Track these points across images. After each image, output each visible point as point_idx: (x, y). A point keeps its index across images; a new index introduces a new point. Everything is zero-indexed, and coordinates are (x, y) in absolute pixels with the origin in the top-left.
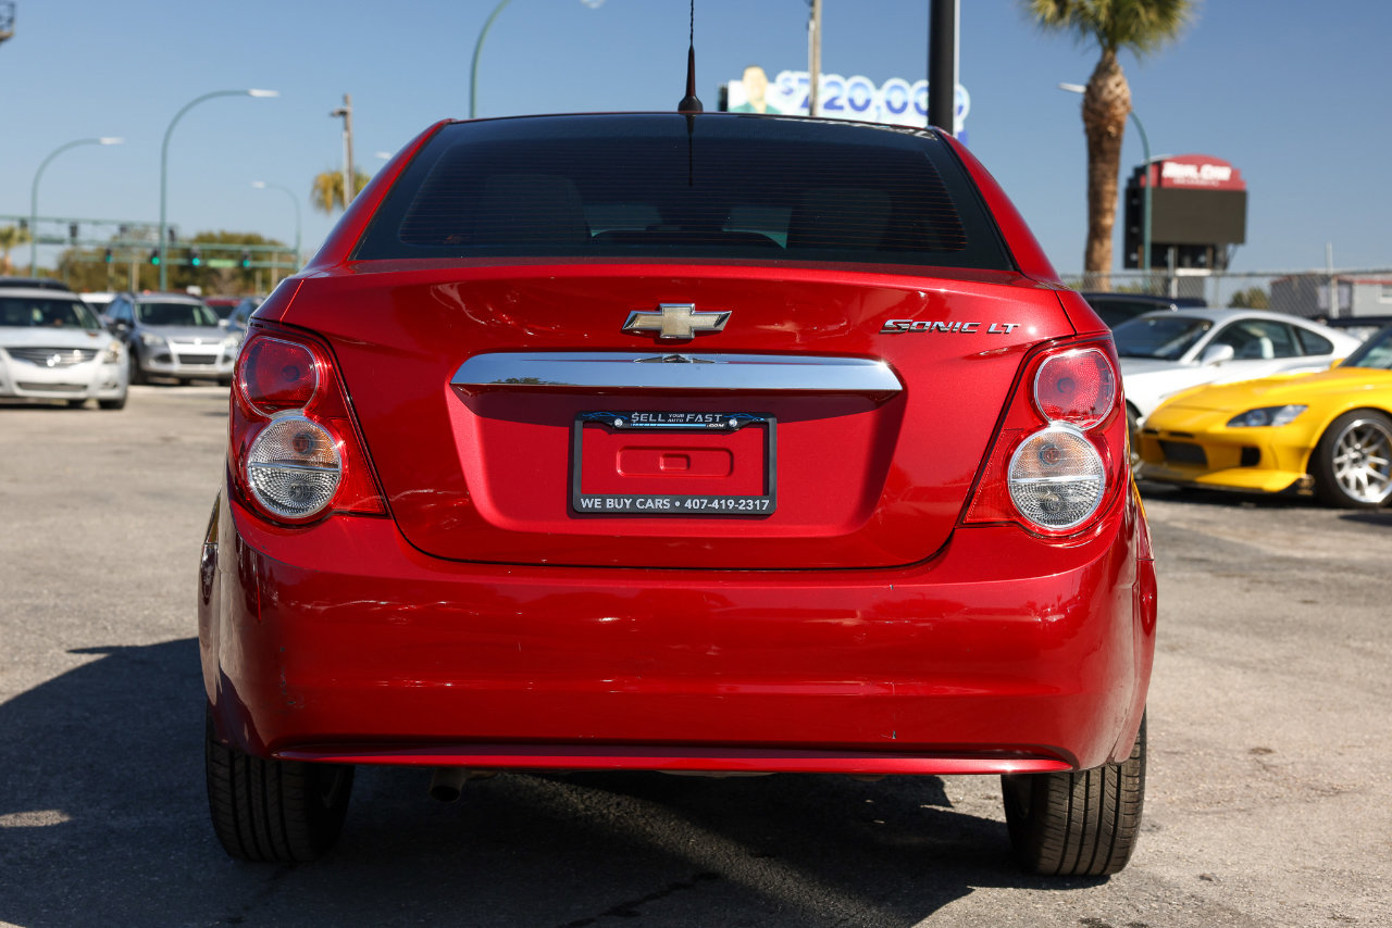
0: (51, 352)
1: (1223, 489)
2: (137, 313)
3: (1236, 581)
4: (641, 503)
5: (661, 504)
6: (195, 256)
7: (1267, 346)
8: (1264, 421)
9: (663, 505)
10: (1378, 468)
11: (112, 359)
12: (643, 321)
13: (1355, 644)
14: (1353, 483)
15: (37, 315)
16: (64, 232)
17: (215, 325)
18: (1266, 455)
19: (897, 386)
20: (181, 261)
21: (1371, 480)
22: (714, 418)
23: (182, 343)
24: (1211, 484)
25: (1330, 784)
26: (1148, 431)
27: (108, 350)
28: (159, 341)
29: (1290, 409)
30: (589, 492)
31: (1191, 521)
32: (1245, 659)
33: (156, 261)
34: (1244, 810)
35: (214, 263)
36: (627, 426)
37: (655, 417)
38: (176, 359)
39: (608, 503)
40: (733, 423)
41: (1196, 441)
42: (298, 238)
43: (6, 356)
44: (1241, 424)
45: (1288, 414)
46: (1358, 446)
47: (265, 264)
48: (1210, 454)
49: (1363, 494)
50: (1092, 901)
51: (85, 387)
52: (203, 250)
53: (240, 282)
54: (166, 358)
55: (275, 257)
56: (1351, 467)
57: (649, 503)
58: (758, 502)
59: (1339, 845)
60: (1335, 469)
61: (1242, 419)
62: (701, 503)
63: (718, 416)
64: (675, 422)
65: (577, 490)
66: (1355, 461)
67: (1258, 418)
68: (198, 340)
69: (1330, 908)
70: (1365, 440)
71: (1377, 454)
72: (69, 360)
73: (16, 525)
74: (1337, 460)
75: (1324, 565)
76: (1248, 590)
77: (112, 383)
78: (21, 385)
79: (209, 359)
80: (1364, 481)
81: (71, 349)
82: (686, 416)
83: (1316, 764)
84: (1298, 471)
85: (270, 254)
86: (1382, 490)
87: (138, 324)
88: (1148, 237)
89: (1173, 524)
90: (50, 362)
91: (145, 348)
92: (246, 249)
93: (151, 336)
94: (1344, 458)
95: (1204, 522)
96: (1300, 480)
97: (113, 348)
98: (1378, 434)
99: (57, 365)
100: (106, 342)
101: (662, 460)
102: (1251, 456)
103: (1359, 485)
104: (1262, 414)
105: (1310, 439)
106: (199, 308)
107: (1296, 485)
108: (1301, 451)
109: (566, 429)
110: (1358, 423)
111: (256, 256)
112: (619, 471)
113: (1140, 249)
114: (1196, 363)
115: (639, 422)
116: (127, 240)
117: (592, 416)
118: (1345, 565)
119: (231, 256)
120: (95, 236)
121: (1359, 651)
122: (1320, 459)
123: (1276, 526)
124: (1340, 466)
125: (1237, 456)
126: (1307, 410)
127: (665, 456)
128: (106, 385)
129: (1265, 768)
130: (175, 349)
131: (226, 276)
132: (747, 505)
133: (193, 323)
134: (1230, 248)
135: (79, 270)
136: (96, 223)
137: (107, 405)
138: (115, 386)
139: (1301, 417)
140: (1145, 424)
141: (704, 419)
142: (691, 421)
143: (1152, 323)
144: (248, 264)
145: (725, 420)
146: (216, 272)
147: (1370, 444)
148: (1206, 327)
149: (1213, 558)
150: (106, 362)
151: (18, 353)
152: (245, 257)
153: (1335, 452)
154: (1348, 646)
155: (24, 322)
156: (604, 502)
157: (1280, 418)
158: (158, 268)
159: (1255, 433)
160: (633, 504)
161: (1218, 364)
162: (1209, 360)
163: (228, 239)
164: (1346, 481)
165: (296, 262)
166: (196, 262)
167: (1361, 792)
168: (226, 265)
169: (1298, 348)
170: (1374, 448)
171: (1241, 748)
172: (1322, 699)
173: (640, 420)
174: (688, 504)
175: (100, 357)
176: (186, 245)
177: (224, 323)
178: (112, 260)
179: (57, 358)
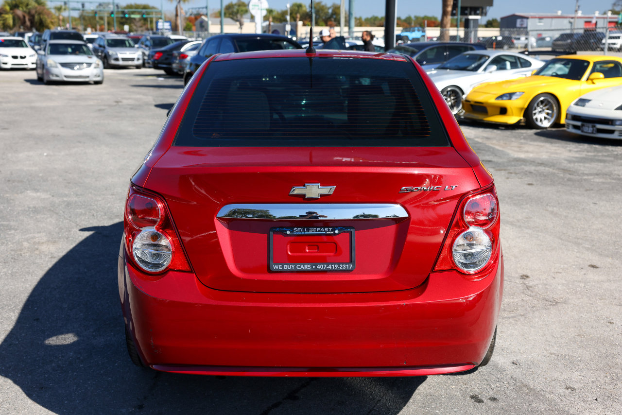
0: (76, 64)
1: (493, 123)
2: (106, 43)
3: (503, 173)
4: (299, 267)
5: (307, 267)
6: (126, 14)
7: (508, 64)
8: (508, 98)
9: (308, 267)
10: (548, 114)
11: (97, 66)
12: (297, 191)
13: (550, 209)
14: (539, 120)
15: (70, 50)
16: (80, 6)
17: (133, 47)
18: (509, 111)
19: (407, 215)
20: (121, 15)
21: (545, 118)
22: (329, 230)
23: (121, 54)
24: (489, 121)
25: (553, 298)
26: (467, 101)
27: (95, 63)
28: (114, 53)
29: (518, 93)
30: (276, 263)
31: (483, 138)
32: (511, 220)
33: (112, 16)
34: (523, 315)
35: (133, 16)
36: (292, 234)
37: (304, 230)
38: (120, 60)
39: (285, 267)
40: (337, 232)
41: (484, 105)
42: (162, 6)
43: (59, 66)
44: (500, 99)
45: (517, 95)
46: (541, 106)
47: (151, 16)
48: (489, 110)
49: (542, 124)
50: (473, 382)
51: (88, 77)
52: (129, 12)
53: (142, 22)
54: (117, 59)
55: (154, 14)
56: (539, 114)
57: (302, 267)
58: (348, 265)
59: (562, 337)
60: (533, 115)
61: (501, 97)
62: (324, 266)
63: (330, 229)
64: (312, 232)
65: (271, 263)
66: (540, 112)
67: (506, 96)
68: (128, 52)
69: (564, 381)
70: (544, 104)
71: (548, 109)
72: (82, 67)
73: (63, 153)
74: (534, 112)
75: (532, 162)
76: (508, 178)
77: (98, 75)
78: (66, 76)
79: (132, 60)
80: (543, 119)
81: (82, 63)
82: (317, 229)
83: (546, 285)
84: (520, 116)
85: (152, 12)
86: (549, 122)
87: (107, 47)
88: (460, 5)
89: (476, 140)
90: (75, 68)
91: (110, 56)
92: (144, 11)
93: (111, 51)
94: (536, 111)
95: (487, 138)
96: (521, 120)
97: (97, 62)
98: (549, 102)
99: (78, 69)
100: (95, 60)
101: (307, 248)
102: (503, 111)
103: (541, 120)
104: (508, 95)
105: (525, 105)
106: (128, 40)
107: (519, 122)
108: (521, 109)
109: (266, 235)
110: (542, 99)
111: (148, 13)
112: (289, 253)
113: (457, 9)
114: (483, 72)
115: (297, 232)
116: (101, 8)
117: (277, 229)
118: (540, 162)
119: (139, 13)
120: (91, 7)
121: (552, 212)
122: (528, 112)
123: (513, 139)
124: (535, 114)
125: (498, 111)
126: (524, 94)
127: (308, 246)
128: (96, 76)
129: (528, 288)
130: (120, 56)
131: (137, 20)
132: (343, 267)
133: (126, 46)
134: (488, 8)
135: (86, 18)
136: (91, 2)
137: (97, 83)
138: (99, 76)
139: (522, 96)
140: (466, 98)
141: (324, 230)
142: (319, 231)
143: (468, 56)
144: (145, 16)
145: (333, 230)
146: (134, 19)
147: (545, 106)
148: (487, 58)
149: (493, 160)
150: (95, 68)
151: (64, 65)
152: (143, 14)
153: (534, 109)
154: (547, 210)
155: (65, 53)
156: (283, 267)
157: (514, 97)
158: (113, 18)
159: (505, 103)
160: (295, 267)
161: (491, 72)
162: (488, 71)
163: (137, 7)
164: (536, 119)
165: (161, 15)
166: (127, 16)
167: (565, 302)
168: (137, 16)
169: (519, 65)
170: (547, 107)
171: (517, 276)
172: (543, 243)
173: (297, 231)
174: (318, 267)
175: (93, 66)
176: (123, 10)
177: (136, 46)
178: (97, 16)
179: (78, 67)
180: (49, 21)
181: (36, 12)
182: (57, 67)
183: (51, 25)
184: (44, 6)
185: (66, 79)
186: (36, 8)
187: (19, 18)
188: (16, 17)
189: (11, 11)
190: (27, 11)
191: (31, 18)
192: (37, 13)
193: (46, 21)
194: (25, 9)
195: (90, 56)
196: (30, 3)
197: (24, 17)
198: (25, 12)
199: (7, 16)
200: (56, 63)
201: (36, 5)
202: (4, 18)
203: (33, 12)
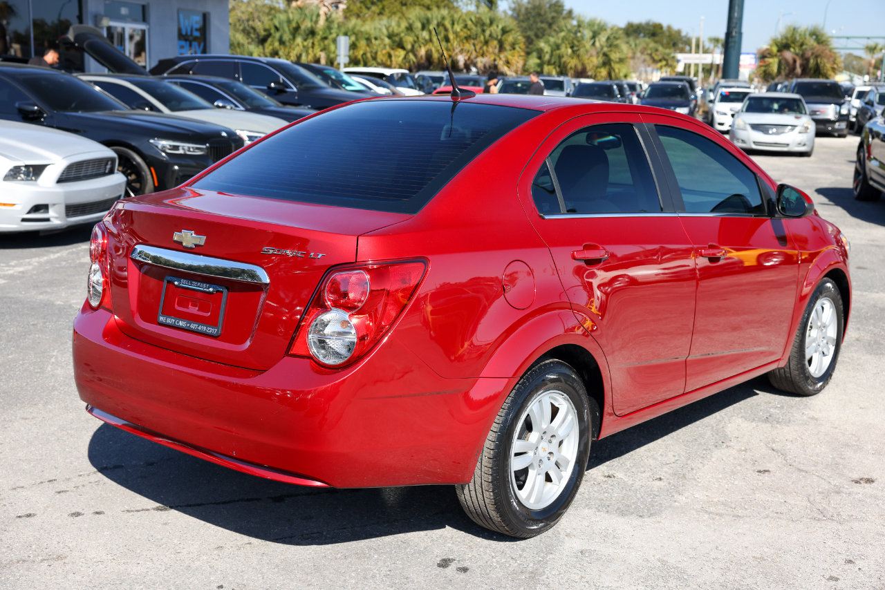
0: (774, 127)
4: (178, 322)
11: (806, 131)
15: (776, 106)
22: (206, 286)
27: (803, 126)
36: (179, 285)
39: (168, 320)
40: (211, 290)
43: (749, 128)
51: (788, 145)
58: (213, 329)
62: (196, 326)
64: (194, 286)
72: (782, 131)
78: (755, 143)
81: (785, 126)
82: (197, 284)
90: (771, 132)
97: (806, 125)
99: (774, 134)
100: (804, 121)
115: (183, 284)
128: (800, 144)
132: (210, 330)
137: (800, 154)
138: (804, 145)
141: (203, 286)
142: (199, 287)
150: (801, 132)
151: (756, 127)
156: (166, 320)
160: (175, 322)
174: (191, 326)
175: (797, 129)
179: (774, 130)
180: (828, 66)
181: (813, 54)
182: (744, 129)
183: (830, 73)
184: (827, 45)
185: (754, 147)
186: (813, 49)
187: (786, 61)
188: (783, 62)
189: (779, 54)
190: (801, 53)
191: (805, 62)
192: (813, 56)
193: (824, 65)
194: (797, 51)
195: (799, 115)
196: (806, 41)
197: (795, 61)
198: (797, 54)
199: (771, 60)
200: (745, 123)
201: (815, 44)
202: (767, 63)
203: (809, 54)
